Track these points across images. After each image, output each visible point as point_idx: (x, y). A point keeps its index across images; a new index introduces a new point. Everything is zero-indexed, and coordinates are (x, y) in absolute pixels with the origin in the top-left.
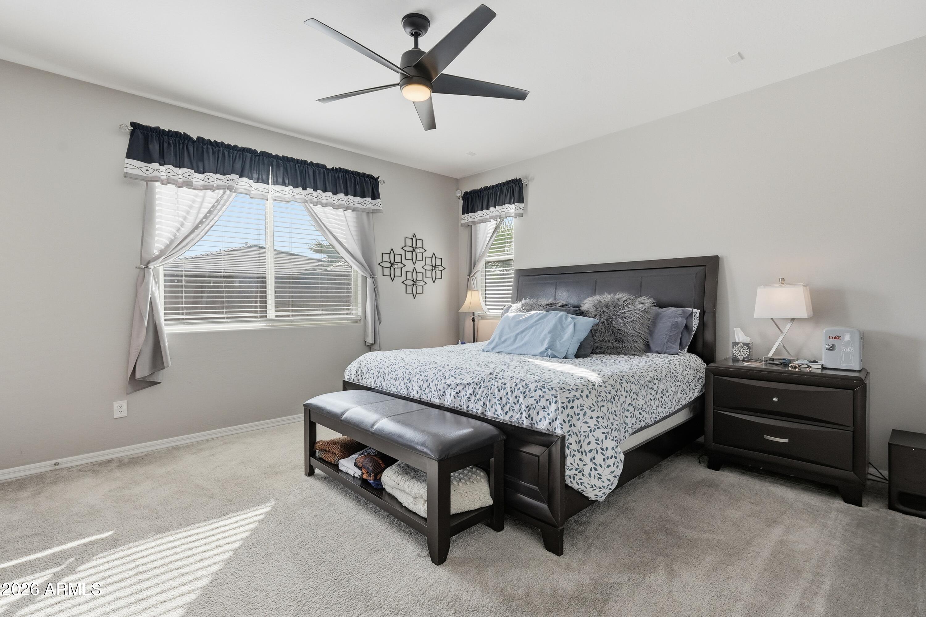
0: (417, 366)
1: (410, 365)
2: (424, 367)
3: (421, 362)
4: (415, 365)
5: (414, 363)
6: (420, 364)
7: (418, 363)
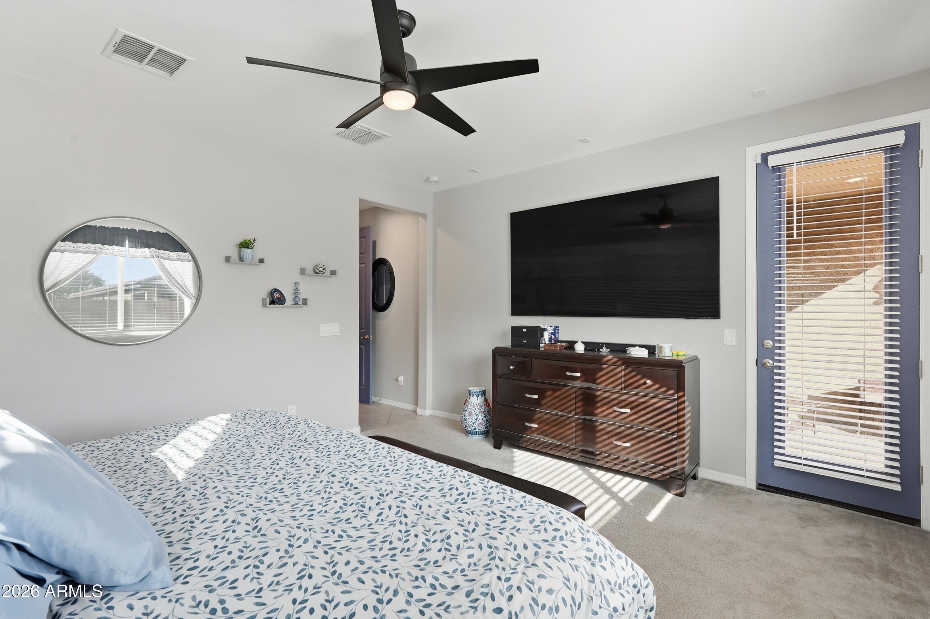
0: (343, 551)
1: (362, 563)
2: (324, 541)
3: (327, 558)
4: (347, 556)
5: (348, 563)
6: (331, 552)
7: (337, 558)
